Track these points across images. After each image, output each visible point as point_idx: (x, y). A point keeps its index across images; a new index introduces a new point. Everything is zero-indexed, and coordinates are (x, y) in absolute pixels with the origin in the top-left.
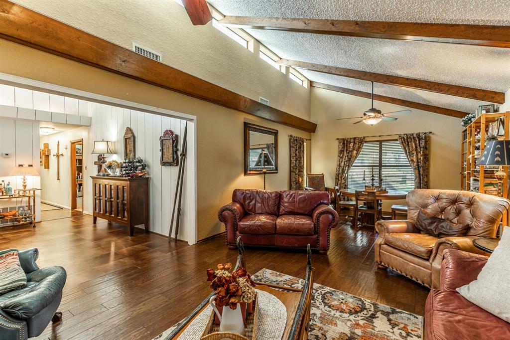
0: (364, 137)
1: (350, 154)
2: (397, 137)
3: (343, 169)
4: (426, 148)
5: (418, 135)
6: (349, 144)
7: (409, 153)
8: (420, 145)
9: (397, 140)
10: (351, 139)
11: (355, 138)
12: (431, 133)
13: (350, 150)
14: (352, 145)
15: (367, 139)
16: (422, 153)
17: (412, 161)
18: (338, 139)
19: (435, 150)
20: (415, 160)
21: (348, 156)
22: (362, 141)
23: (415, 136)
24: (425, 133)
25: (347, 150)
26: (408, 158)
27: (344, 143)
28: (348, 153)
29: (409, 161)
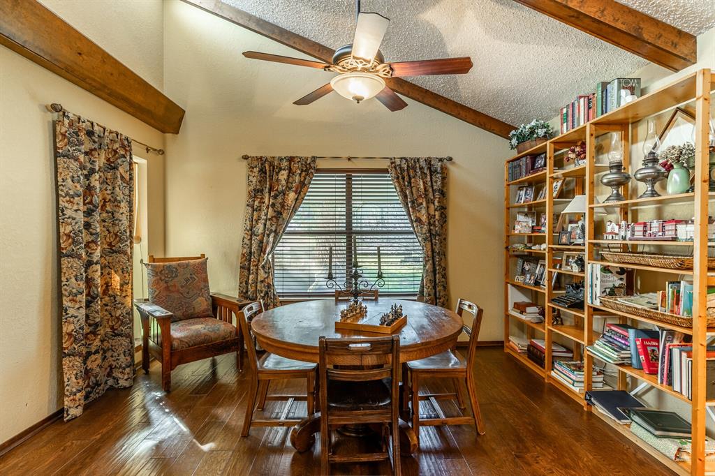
0: (314, 159)
1: (280, 199)
2: (385, 165)
3: (261, 242)
4: (443, 194)
5: (428, 161)
6: (277, 173)
7: (413, 202)
8: (432, 186)
9: (386, 171)
10: (281, 159)
11: (291, 159)
12: (450, 159)
13: (280, 188)
14: (283, 175)
15: (321, 164)
16: (436, 204)
17: (419, 220)
18: (246, 158)
19: (456, 199)
20: (424, 218)
21: (273, 205)
22: (307, 169)
23: (423, 164)
24: (441, 160)
25: (271, 190)
26: (410, 215)
27: (262, 171)
28: (275, 197)
29: (412, 222)
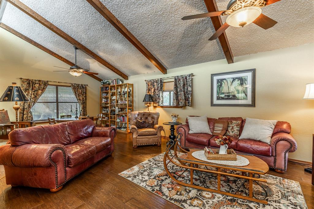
0: (48, 81)
1: (36, 92)
2: (70, 85)
3: (29, 105)
4: (86, 93)
5: (82, 85)
6: (34, 85)
7: (78, 95)
8: (83, 91)
9: (70, 86)
10: (36, 81)
11: (39, 81)
12: (87, 85)
13: (36, 89)
14: (37, 86)
15: (50, 83)
16: (84, 95)
17: (80, 99)
18: (21, 79)
19: (88, 94)
20: (81, 99)
21: (34, 94)
22: (46, 84)
24: (85, 85)
25: (32, 89)
26: (77, 98)
27: (29, 84)
28: (34, 92)
29: (78, 100)
